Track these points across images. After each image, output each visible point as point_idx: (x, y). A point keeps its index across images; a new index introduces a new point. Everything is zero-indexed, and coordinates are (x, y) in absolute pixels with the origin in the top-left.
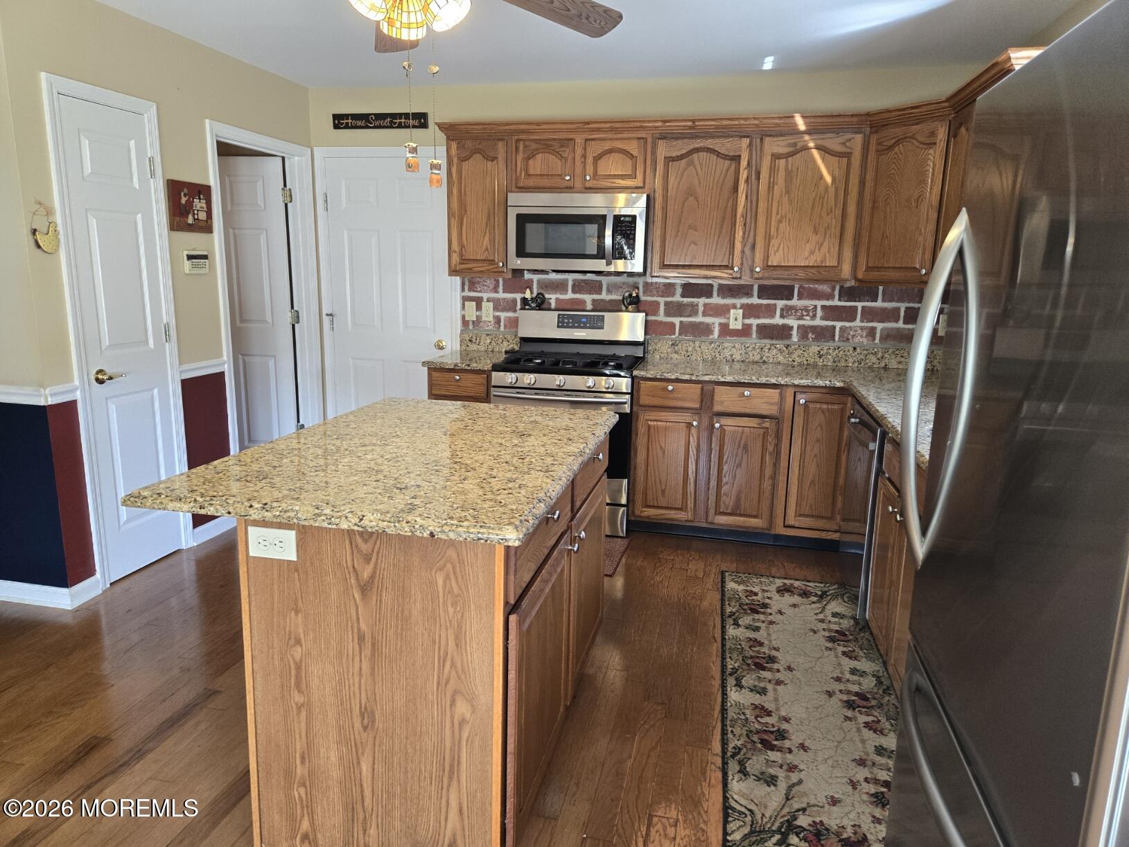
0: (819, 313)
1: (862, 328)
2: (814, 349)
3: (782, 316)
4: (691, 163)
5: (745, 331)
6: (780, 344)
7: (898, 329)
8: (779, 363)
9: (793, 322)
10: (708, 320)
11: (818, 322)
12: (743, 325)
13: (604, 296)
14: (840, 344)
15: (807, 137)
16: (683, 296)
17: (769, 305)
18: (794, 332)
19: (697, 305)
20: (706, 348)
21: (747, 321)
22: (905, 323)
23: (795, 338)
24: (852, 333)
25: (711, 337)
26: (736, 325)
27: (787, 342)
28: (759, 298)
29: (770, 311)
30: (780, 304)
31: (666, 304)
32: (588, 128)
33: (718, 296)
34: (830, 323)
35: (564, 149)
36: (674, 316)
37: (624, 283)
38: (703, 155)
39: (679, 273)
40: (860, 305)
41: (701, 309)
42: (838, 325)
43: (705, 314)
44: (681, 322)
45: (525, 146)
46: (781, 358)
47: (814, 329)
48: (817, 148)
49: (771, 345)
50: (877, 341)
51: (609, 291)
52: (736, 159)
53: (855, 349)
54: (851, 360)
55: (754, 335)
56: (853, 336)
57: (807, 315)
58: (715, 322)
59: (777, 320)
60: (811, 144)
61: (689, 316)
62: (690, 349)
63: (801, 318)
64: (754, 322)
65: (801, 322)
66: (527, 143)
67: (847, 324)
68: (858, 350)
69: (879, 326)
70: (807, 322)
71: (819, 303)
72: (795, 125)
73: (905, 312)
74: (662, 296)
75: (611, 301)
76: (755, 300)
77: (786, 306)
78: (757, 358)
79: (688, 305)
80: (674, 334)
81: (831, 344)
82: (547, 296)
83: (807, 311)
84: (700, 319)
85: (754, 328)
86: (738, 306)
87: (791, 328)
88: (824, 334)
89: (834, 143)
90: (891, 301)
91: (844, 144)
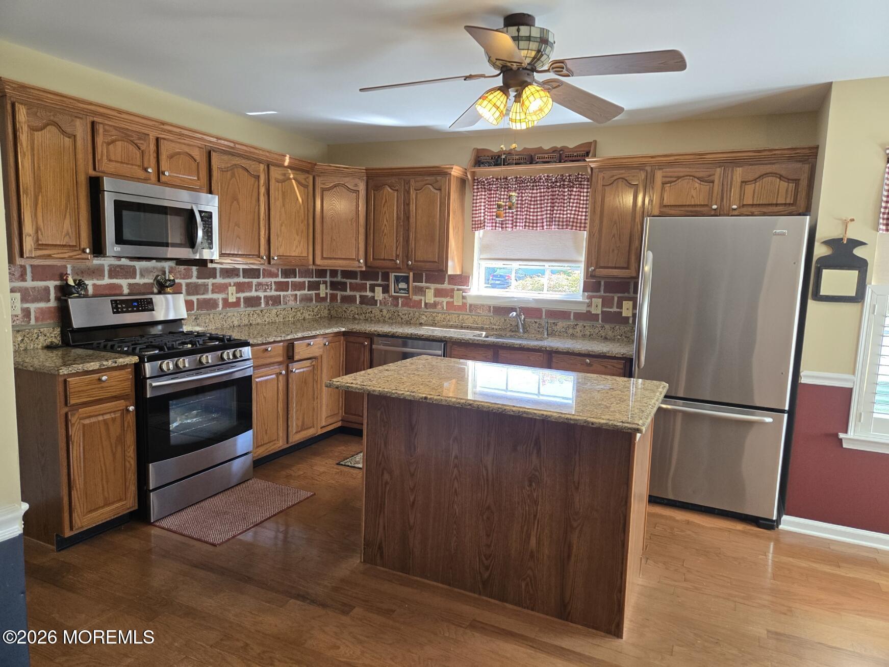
0: (274, 287)
1: (292, 295)
2: (274, 311)
3: (256, 290)
4: (233, 175)
5: (237, 304)
6: (258, 309)
7: (306, 294)
8: (258, 324)
9: (261, 294)
10: (215, 296)
11: (274, 293)
12: (237, 298)
13: (138, 280)
14: (284, 306)
15: (290, 171)
16: (198, 278)
17: (249, 282)
18: (262, 301)
19: (208, 285)
20: (217, 318)
21: (238, 295)
22: (308, 290)
23: (263, 305)
24: (288, 299)
25: (218, 309)
26: (232, 299)
27: (259, 308)
28: (244, 277)
29: (249, 286)
30: (255, 281)
31: (188, 285)
32: (162, 128)
33: (220, 277)
34: (278, 293)
35: (142, 142)
36: (193, 294)
37: (154, 268)
38: (240, 170)
39: (231, 260)
40: (290, 280)
41: (210, 288)
42: (282, 293)
43: (213, 292)
44: (198, 299)
45: (105, 131)
46: (259, 321)
47: (271, 297)
48: (294, 179)
49: (254, 311)
50: (298, 303)
51: (142, 276)
52: (258, 177)
53: (292, 309)
54: (290, 316)
55: (242, 306)
56: (289, 301)
57: (268, 289)
58: (219, 297)
59: (253, 294)
60: (292, 176)
61: (203, 294)
62: (207, 321)
63: (265, 291)
64: (242, 295)
65: (266, 294)
66: (107, 127)
67: (285, 293)
68: (293, 310)
69: (298, 293)
70: (269, 293)
71: (273, 280)
72: (284, 161)
73: (308, 284)
74: (184, 278)
75: (145, 284)
76: (241, 279)
77: (258, 283)
78: (246, 322)
79: (202, 285)
80: (193, 310)
81: (279, 307)
82: (87, 282)
83: (268, 286)
84: (209, 296)
85: (242, 300)
86: (232, 284)
87: (260, 298)
88: (276, 301)
89: (301, 177)
90: (302, 277)
91: (305, 179)
